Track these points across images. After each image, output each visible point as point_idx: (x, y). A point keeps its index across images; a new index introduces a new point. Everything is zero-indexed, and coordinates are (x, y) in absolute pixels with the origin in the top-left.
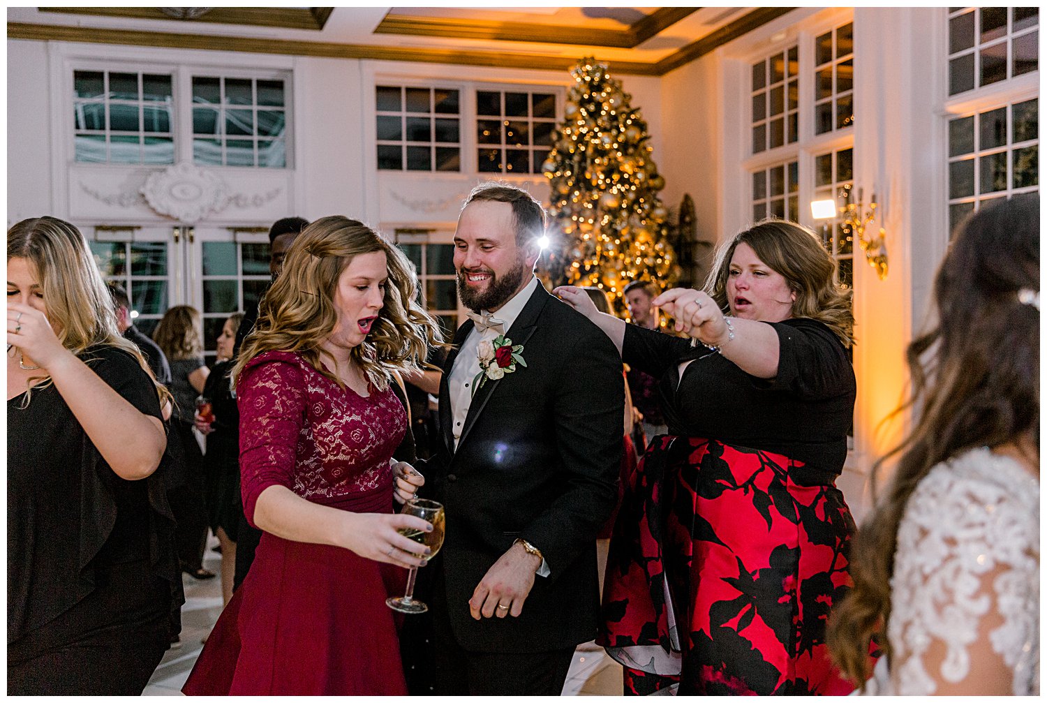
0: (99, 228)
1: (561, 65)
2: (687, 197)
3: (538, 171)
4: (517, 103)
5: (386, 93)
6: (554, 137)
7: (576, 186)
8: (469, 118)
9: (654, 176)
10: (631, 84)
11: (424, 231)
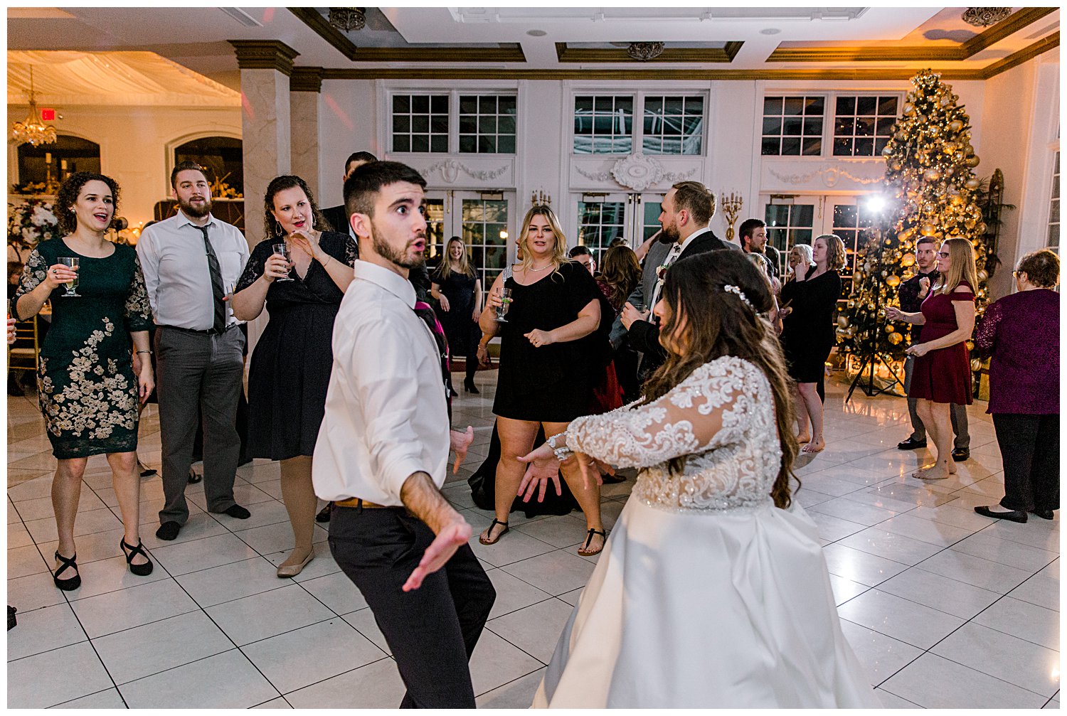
0: (585, 194)
1: (903, 76)
2: (998, 171)
3: (878, 154)
4: (867, 104)
5: (771, 102)
6: (893, 129)
7: (907, 164)
8: (830, 117)
9: (971, 156)
10: (958, 87)
11: (791, 197)
